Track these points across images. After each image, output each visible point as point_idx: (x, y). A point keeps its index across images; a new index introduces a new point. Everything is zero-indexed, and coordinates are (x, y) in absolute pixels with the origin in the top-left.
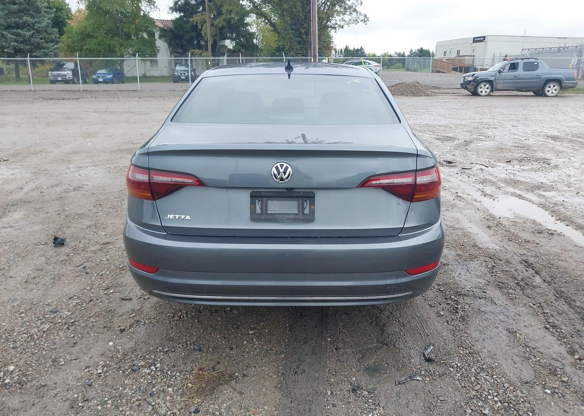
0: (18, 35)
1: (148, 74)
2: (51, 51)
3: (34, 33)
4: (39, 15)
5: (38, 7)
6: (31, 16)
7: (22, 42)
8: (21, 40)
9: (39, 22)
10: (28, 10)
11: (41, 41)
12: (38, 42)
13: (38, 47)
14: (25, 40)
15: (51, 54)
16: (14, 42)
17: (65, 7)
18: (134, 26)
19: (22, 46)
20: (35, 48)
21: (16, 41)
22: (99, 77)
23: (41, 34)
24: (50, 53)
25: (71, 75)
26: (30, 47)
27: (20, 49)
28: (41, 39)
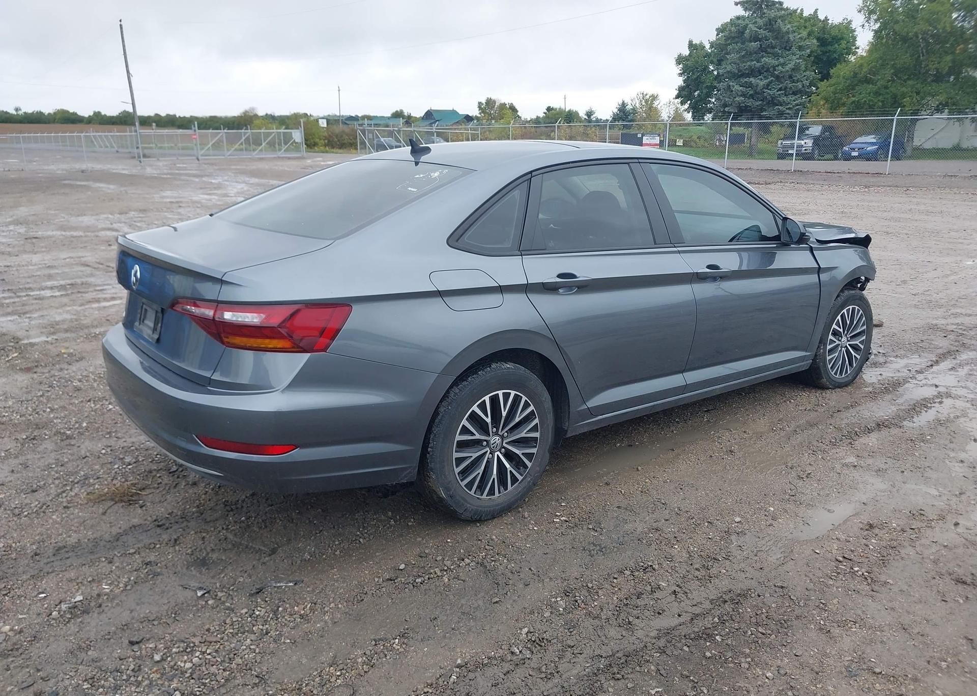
0: (750, 85)
1: (965, 145)
2: (789, 109)
3: (771, 82)
4: (787, 53)
5: (788, 41)
6: (776, 56)
7: (752, 96)
8: (751, 92)
9: (783, 65)
10: (773, 48)
11: (779, 92)
12: (773, 94)
13: (773, 102)
14: (756, 93)
15: (788, 114)
16: (741, 96)
17: (848, 35)
18: (949, 58)
19: (750, 103)
20: (768, 103)
21: (744, 95)
22: (853, 149)
23: (782, 83)
24: (788, 111)
25: (811, 145)
26: (760, 102)
27: (746, 106)
28: (780, 89)
